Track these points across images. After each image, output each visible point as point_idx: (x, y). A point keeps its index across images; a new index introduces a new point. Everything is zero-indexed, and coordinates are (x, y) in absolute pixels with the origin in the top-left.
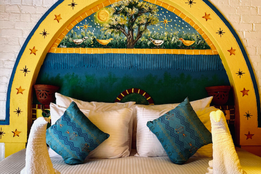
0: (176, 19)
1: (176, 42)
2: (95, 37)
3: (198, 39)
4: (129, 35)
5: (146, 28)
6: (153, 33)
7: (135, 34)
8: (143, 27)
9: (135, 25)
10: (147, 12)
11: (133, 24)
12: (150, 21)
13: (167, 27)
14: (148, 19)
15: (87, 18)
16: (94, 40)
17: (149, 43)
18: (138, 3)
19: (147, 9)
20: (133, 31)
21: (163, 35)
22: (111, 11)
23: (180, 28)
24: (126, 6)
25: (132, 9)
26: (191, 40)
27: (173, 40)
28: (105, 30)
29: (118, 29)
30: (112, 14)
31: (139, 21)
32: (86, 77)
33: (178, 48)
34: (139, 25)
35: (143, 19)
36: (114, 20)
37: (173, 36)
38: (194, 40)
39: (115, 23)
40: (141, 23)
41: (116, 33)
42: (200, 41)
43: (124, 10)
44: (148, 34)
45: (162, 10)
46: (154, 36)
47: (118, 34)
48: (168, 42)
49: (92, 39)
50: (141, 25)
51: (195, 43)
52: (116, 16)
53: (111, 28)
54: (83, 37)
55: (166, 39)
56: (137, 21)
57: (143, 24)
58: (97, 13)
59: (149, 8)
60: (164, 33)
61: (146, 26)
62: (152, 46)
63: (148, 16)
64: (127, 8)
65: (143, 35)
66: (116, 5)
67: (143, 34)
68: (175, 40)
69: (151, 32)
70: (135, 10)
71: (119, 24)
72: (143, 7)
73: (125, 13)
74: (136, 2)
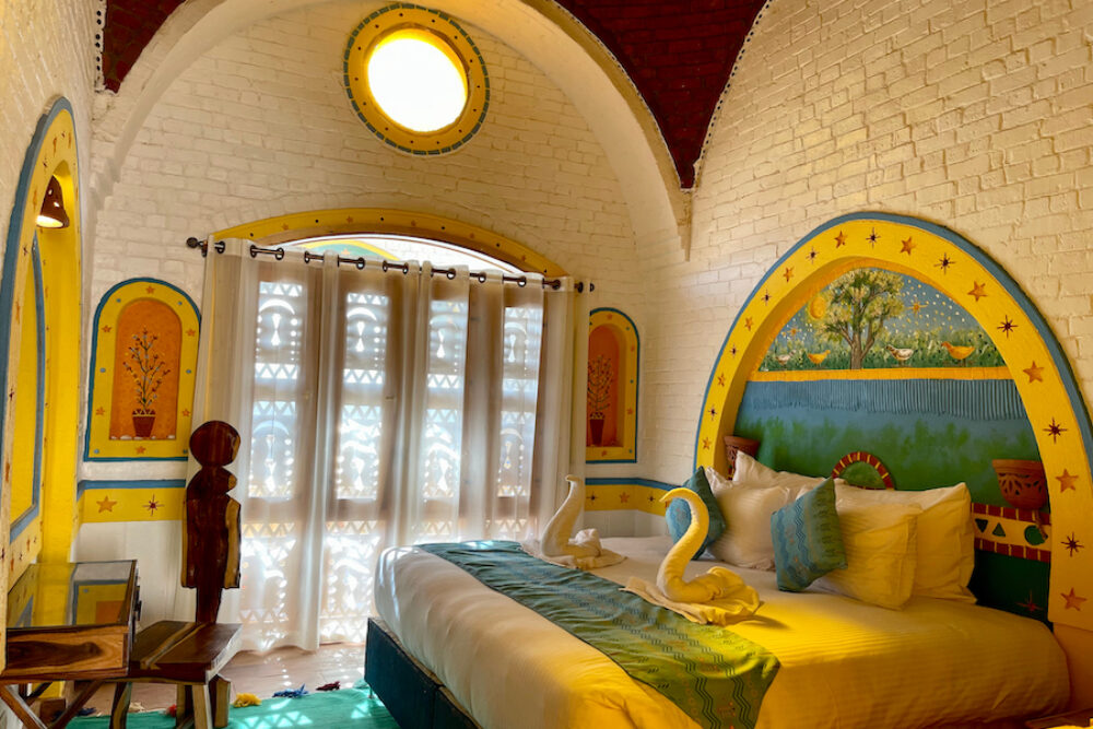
0: (936, 299)
1: (935, 351)
4: (854, 341)
6: (894, 334)
7: (864, 338)
9: (864, 320)
10: (885, 291)
11: (860, 319)
12: (889, 309)
13: (918, 319)
14: (885, 306)
15: (796, 316)
18: (869, 276)
19: (884, 285)
20: (860, 332)
21: (912, 337)
22: (828, 297)
23: (945, 319)
24: (851, 285)
25: (860, 289)
27: (930, 347)
28: (820, 336)
29: (838, 331)
30: (829, 303)
31: (870, 312)
32: (794, 424)
33: (939, 364)
34: (870, 321)
36: (832, 314)
39: (833, 321)
40: (873, 314)
41: (835, 340)
43: (847, 292)
44: (885, 338)
45: (910, 283)
46: (896, 341)
47: (838, 343)
48: (920, 352)
49: (801, 353)
50: (873, 319)
52: (835, 306)
53: (828, 330)
54: (789, 350)
56: (867, 311)
57: (877, 318)
58: (810, 303)
59: (888, 282)
60: (913, 332)
65: (876, 339)
66: (837, 284)
69: (889, 334)
70: (865, 290)
71: (839, 323)
72: (877, 281)
73: (849, 298)
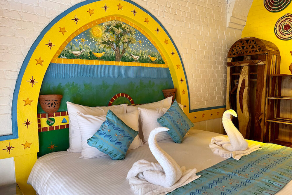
0: (146, 41)
1: (146, 58)
2: (91, 50)
3: (158, 56)
4: (117, 50)
5: (128, 46)
6: (133, 50)
7: (121, 50)
8: (126, 44)
9: (121, 42)
10: (129, 33)
11: (119, 41)
12: (131, 41)
13: (141, 46)
15: (84, 32)
16: (90, 53)
17: (130, 58)
19: (128, 31)
20: (119, 47)
21: (139, 52)
22: (103, 28)
23: (149, 47)
24: (114, 26)
25: (118, 29)
26: (155, 57)
27: (145, 56)
28: (99, 45)
29: (109, 44)
30: (103, 32)
32: (85, 85)
33: (148, 62)
34: (123, 43)
35: (126, 38)
36: (105, 37)
37: (145, 54)
38: (156, 57)
39: (106, 39)
40: (124, 41)
41: (107, 48)
42: (159, 58)
43: (112, 29)
44: (129, 51)
45: (138, 33)
46: (133, 53)
47: (109, 49)
48: (142, 58)
49: (88, 51)
50: (125, 43)
51: (157, 59)
52: (107, 34)
53: (103, 43)
54: (81, 49)
55: (141, 56)
56: (122, 39)
57: (126, 43)
58: (92, 29)
59: (130, 30)
60: (139, 50)
61: (128, 44)
62: (132, 60)
63: (129, 36)
64: (115, 28)
65: (126, 51)
66: (107, 24)
67: (126, 50)
68: (146, 56)
69: (131, 49)
70: (120, 31)
71: (109, 41)
72: (126, 28)
73: (113, 32)
74: (121, 24)
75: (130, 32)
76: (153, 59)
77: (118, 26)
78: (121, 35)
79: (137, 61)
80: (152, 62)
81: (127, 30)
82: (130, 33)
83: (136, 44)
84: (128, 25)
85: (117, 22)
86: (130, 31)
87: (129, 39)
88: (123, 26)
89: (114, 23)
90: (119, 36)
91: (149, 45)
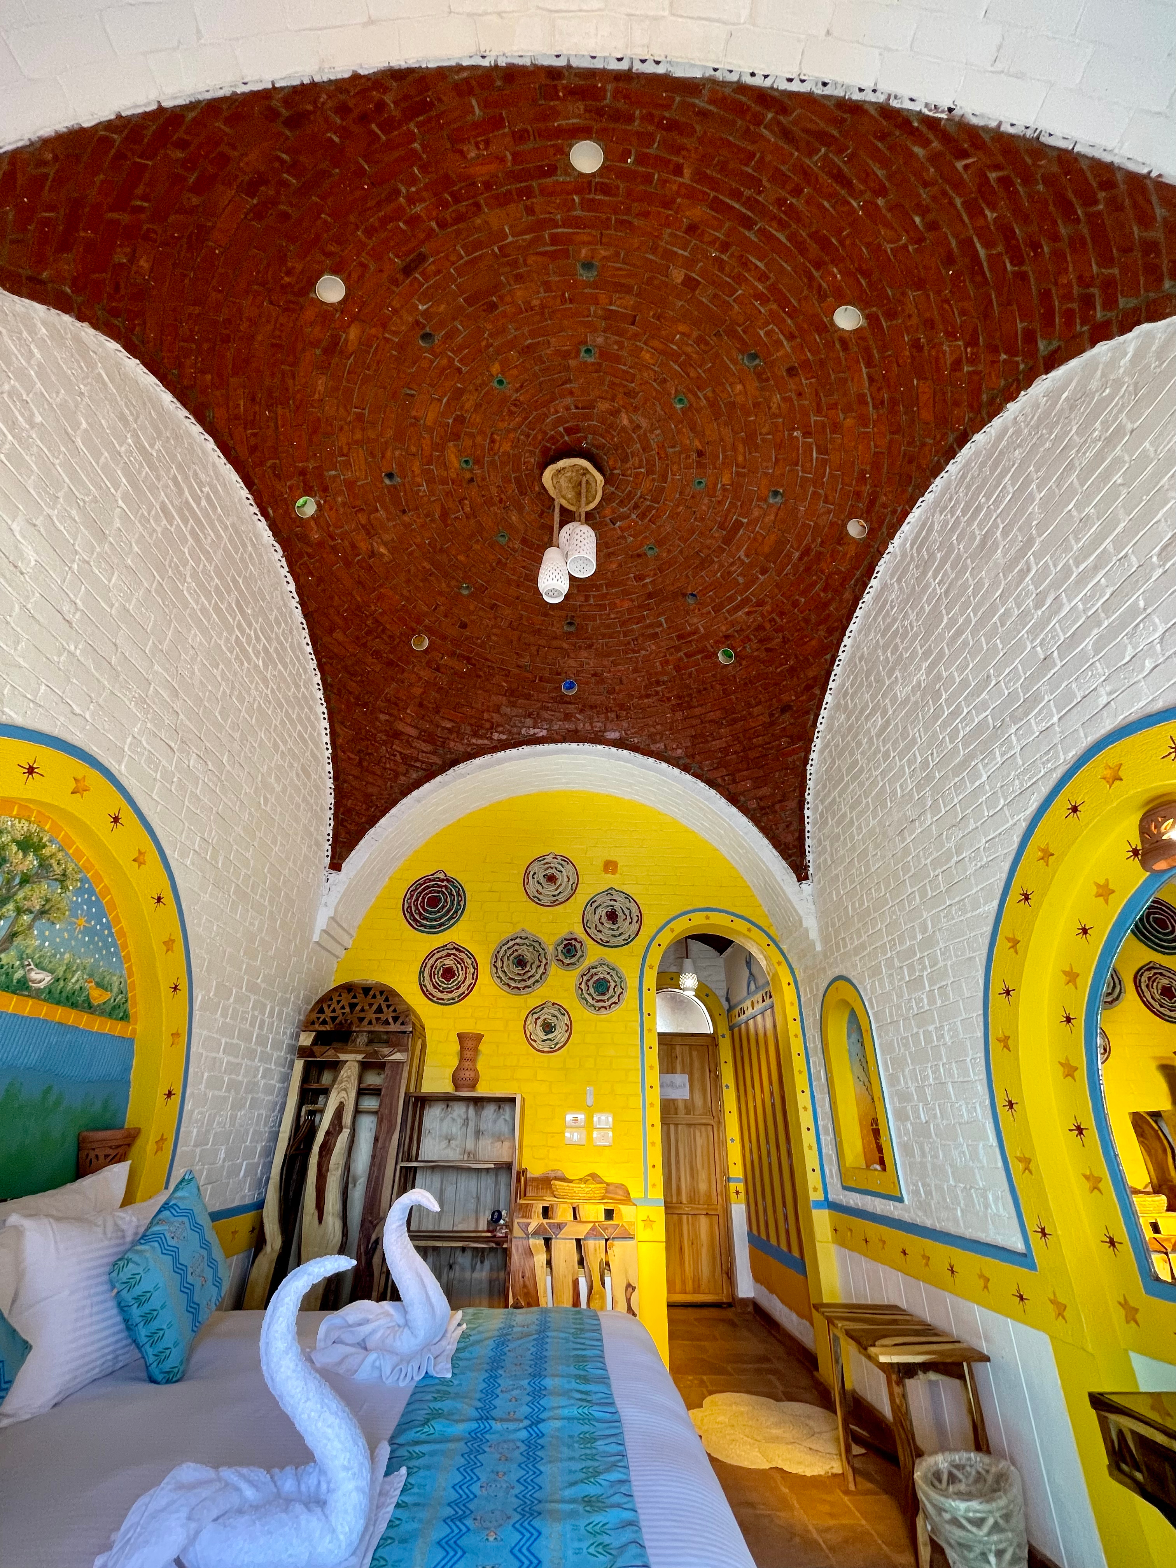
1: (77, 987)
3: (120, 989)
5: (30, 927)
6: (41, 948)
8: (26, 918)
9: (11, 906)
10: (56, 880)
12: (50, 909)
13: (76, 939)
17: (18, 975)
19: (58, 872)
21: (61, 959)
25: (25, 856)
27: (73, 980)
31: (25, 899)
33: (74, 1006)
35: (36, 895)
37: (76, 971)
40: (27, 904)
42: (120, 996)
44: (27, 947)
46: (40, 957)
48: (62, 983)
50: (24, 912)
55: (61, 974)
56: (20, 895)
57: (31, 912)
60: (65, 953)
61: (34, 920)
62: (21, 987)
64: (14, 848)
65: (15, 943)
67: (17, 941)
68: (78, 981)
69: (37, 943)
75: (62, 880)
76: (98, 997)
77: (26, 845)
78: (26, 880)
79: (37, 995)
80: (88, 1007)
81: (55, 866)
82: (61, 882)
83: (63, 926)
84: (67, 854)
85: (33, 828)
86: (64, 875)
87: (48, 900)
88: (46, 852)
89: (21, 828)
90: (17, 881)
91: (105, 942)
